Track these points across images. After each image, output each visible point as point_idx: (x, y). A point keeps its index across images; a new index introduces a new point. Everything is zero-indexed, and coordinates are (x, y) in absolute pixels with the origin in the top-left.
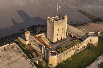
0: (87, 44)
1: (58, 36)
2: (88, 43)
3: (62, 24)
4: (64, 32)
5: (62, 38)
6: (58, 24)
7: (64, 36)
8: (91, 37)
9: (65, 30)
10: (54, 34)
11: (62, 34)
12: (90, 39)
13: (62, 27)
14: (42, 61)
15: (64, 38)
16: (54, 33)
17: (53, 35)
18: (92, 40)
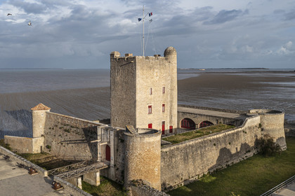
0: (254, 140)
1: (150, 113)
2: (257, 140)
3: (162, 71)
4: (171, 106)
5: (166, 129)
6: (151, 68)
7: (171, 122)
8: (261, 119)
9: (171, 95)
10: (137, 103)
11: (163, 111)
12: (260, 125)
13: (163, 83)
14: (98, 184)
15: (171, 127)
16: (137, 98)
17: (135, 107)
18: (267, 128)
